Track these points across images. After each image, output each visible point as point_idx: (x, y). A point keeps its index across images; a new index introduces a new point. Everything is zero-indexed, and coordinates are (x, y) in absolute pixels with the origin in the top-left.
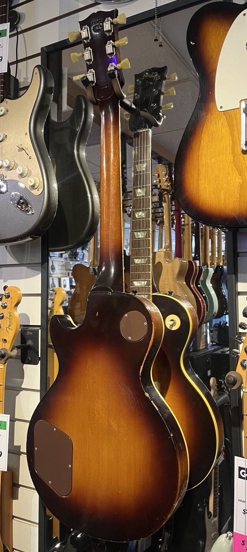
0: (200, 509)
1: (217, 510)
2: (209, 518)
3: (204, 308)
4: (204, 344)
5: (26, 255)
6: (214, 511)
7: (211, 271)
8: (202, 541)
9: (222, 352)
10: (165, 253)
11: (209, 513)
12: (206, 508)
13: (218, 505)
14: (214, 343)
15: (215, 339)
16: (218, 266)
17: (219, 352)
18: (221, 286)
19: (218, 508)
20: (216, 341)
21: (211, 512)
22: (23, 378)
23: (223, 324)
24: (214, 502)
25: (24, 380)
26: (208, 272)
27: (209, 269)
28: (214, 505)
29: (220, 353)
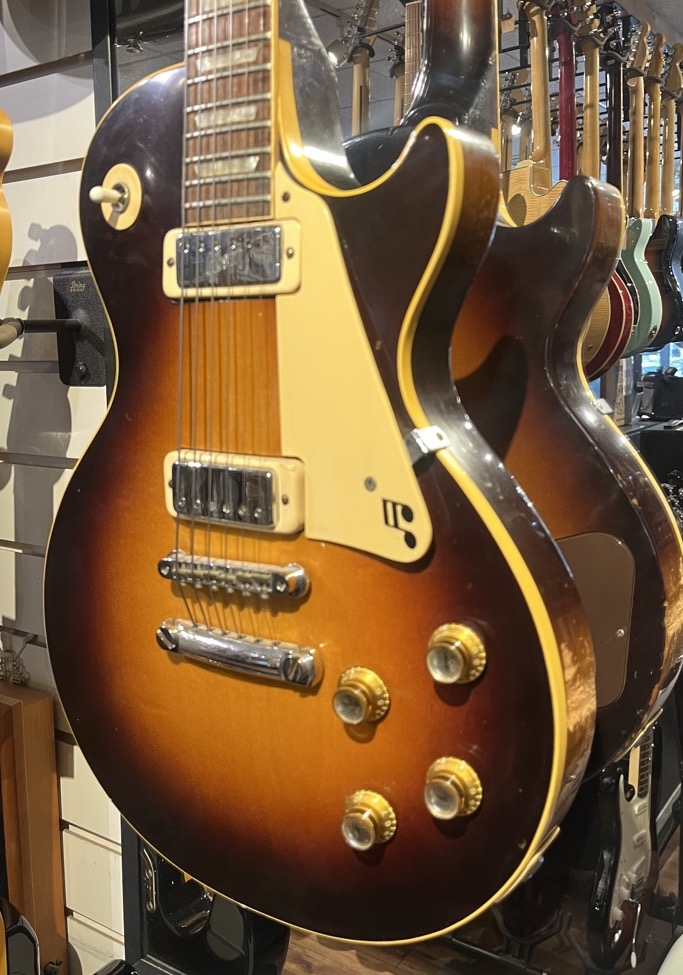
0: (606, 780)
1: (647, 781)
2: (629, 799)
3: (629, 315)
4: (623, 416)
5: (56, 32)
6: (640, 783)
7: (648, 226)
8: (610, 851)
9: (665, 427)
10: (534, 170)
11: (628, 788)
12: (622, 776)
13: (650, 770)
14: (644, 417)
15: (648, 407)
16: (664, 218)
17: (660, 427)
18: (668, 263)
19: (650, 776)
20: (650, 411)
21: (632, 787)
22: (70, 430)
23: (666, 373)
24: (641, 764)
25: (74, 434)
26: (640, 230)
27: (644, 220)
28: (641, 771)
29: (662, 429)
